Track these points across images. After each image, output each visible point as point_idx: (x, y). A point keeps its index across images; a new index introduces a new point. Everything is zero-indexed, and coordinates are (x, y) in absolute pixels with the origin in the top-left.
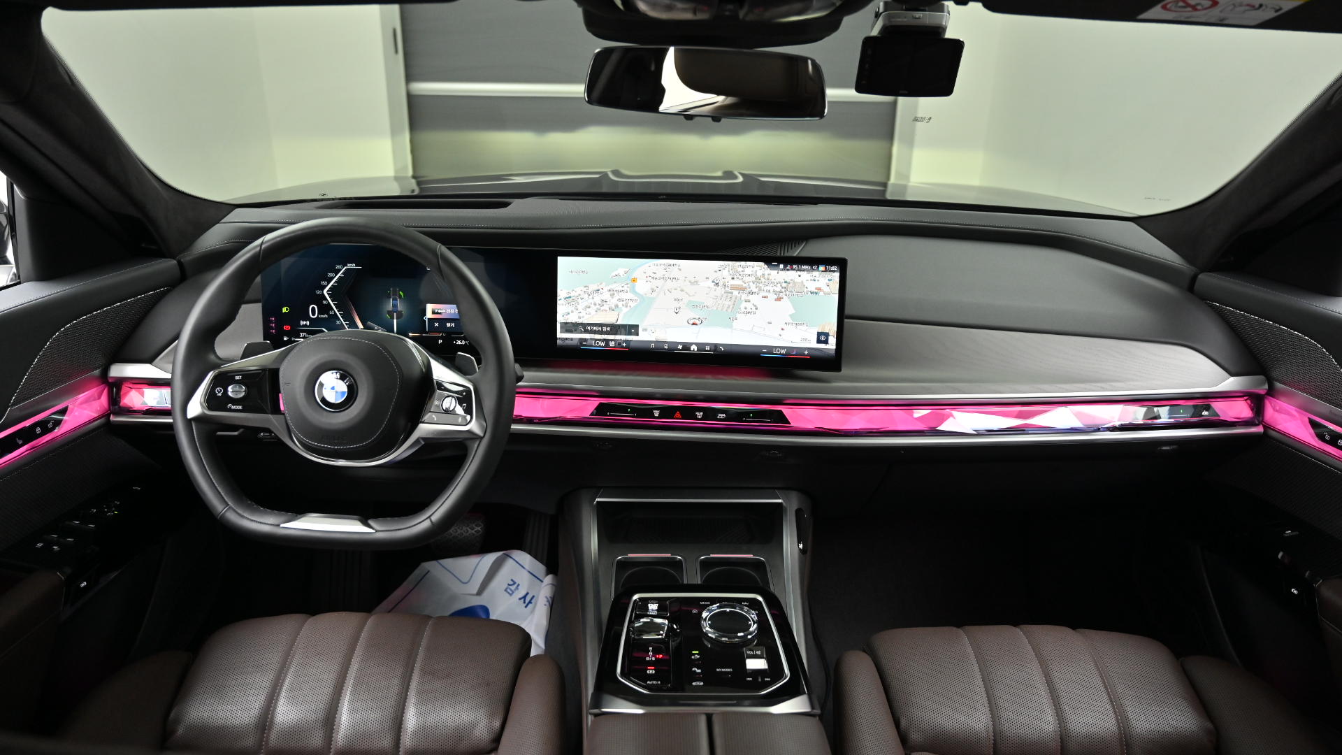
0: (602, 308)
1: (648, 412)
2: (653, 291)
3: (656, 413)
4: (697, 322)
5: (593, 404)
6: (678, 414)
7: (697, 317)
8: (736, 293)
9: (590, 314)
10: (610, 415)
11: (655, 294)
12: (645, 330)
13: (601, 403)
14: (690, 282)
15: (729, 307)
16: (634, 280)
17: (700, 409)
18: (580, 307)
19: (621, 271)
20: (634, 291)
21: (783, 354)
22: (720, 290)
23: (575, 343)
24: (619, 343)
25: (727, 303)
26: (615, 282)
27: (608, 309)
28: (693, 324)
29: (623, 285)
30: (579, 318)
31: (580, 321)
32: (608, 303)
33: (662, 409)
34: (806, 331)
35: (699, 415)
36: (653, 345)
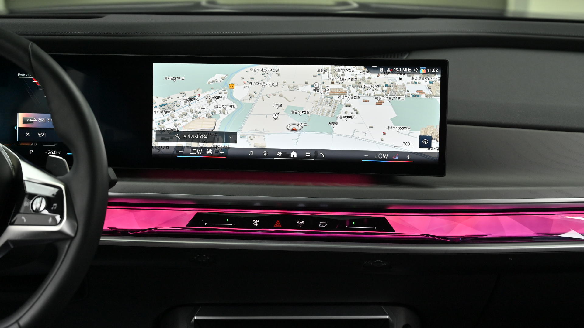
0: (199, 115)
1: (247, 222)
2: (251, 96)
3: (256, 223)
4: (297, 128)
5: (190, 214)
6: (278, 223)
7: (297, 123)
8: (336, 97)
9: (186, 121)
10: (208, 226)
11: (253, 100)
12: (243, 137)
13: (197, 213)
14: (289, 87)
15: (329, 112)
16: (232, 86)
17: (301, 218)
18: (176, 115)
19: (218, 77)
20: (232, 98)
21: (385, 159)
22: (320, 95)
23: (171, 151)
24: (216, 151)
25: (327, 108)
26: (212, 89)
27: (205, 116)
28: (293, 130)
29: (220, 91)
30: (176, 125)
31: (177, 128)
32: (205, 110)
33: (262, 218)
34: (408, 135)
35: (300, 223)
36: (251, 153)
